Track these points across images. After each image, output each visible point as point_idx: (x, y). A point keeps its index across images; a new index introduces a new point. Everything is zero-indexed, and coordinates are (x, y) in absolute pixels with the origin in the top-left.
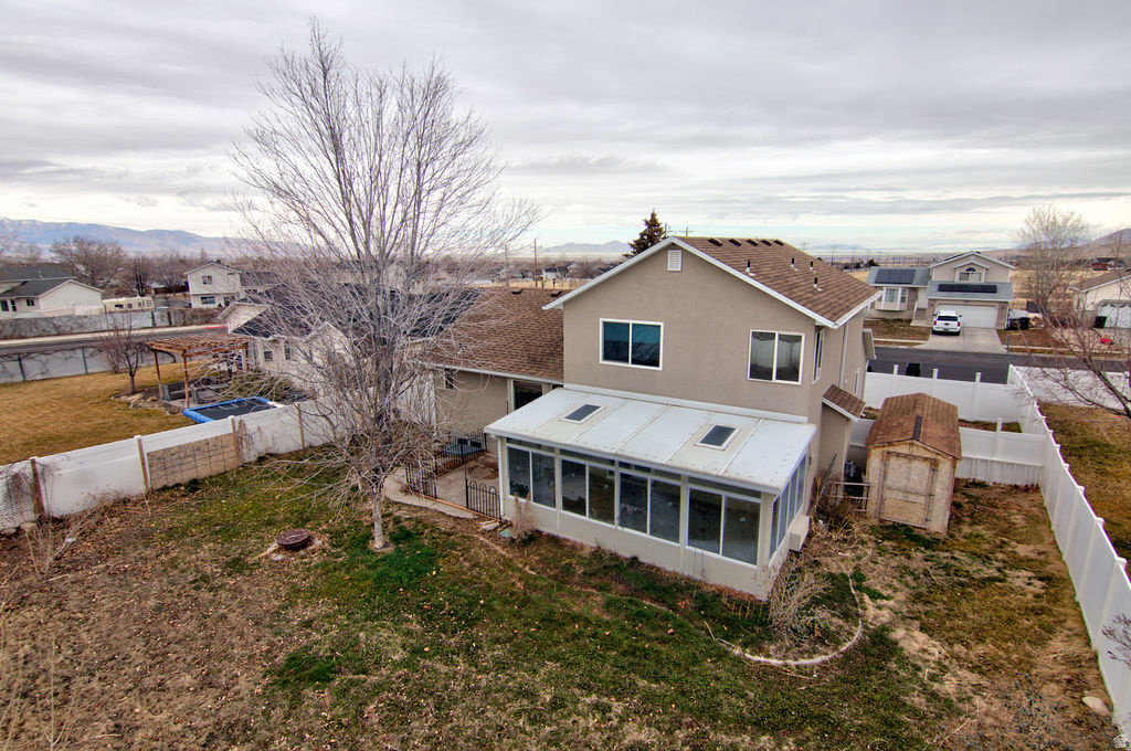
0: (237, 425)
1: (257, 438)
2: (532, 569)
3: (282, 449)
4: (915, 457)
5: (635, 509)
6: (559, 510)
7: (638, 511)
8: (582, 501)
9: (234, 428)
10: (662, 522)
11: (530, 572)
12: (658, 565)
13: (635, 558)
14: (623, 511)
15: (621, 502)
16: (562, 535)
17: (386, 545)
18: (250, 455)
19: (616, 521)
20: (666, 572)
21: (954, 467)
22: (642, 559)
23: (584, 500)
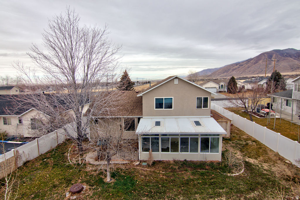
0: (15, 152)
1: (23, 156)
2: (163, 171)
3: (31, 158)
4: (223, 122)
5: (185, 146)
6: (160, 152)
7: (186, 147)
8: (168, 148)
9: (14, 154)
10: (193, 148)
11: (163, 173)
12: (192, 160)
13: (185, 160)
14: (181, 148)
15: (181, 145)
16: (161, 160)
17: (111, 180)
18: (20, 164)
19: (179, 151)
20: (195, 161)
21: (230, 122)
22: (187, 160)
23: (169, 148)
